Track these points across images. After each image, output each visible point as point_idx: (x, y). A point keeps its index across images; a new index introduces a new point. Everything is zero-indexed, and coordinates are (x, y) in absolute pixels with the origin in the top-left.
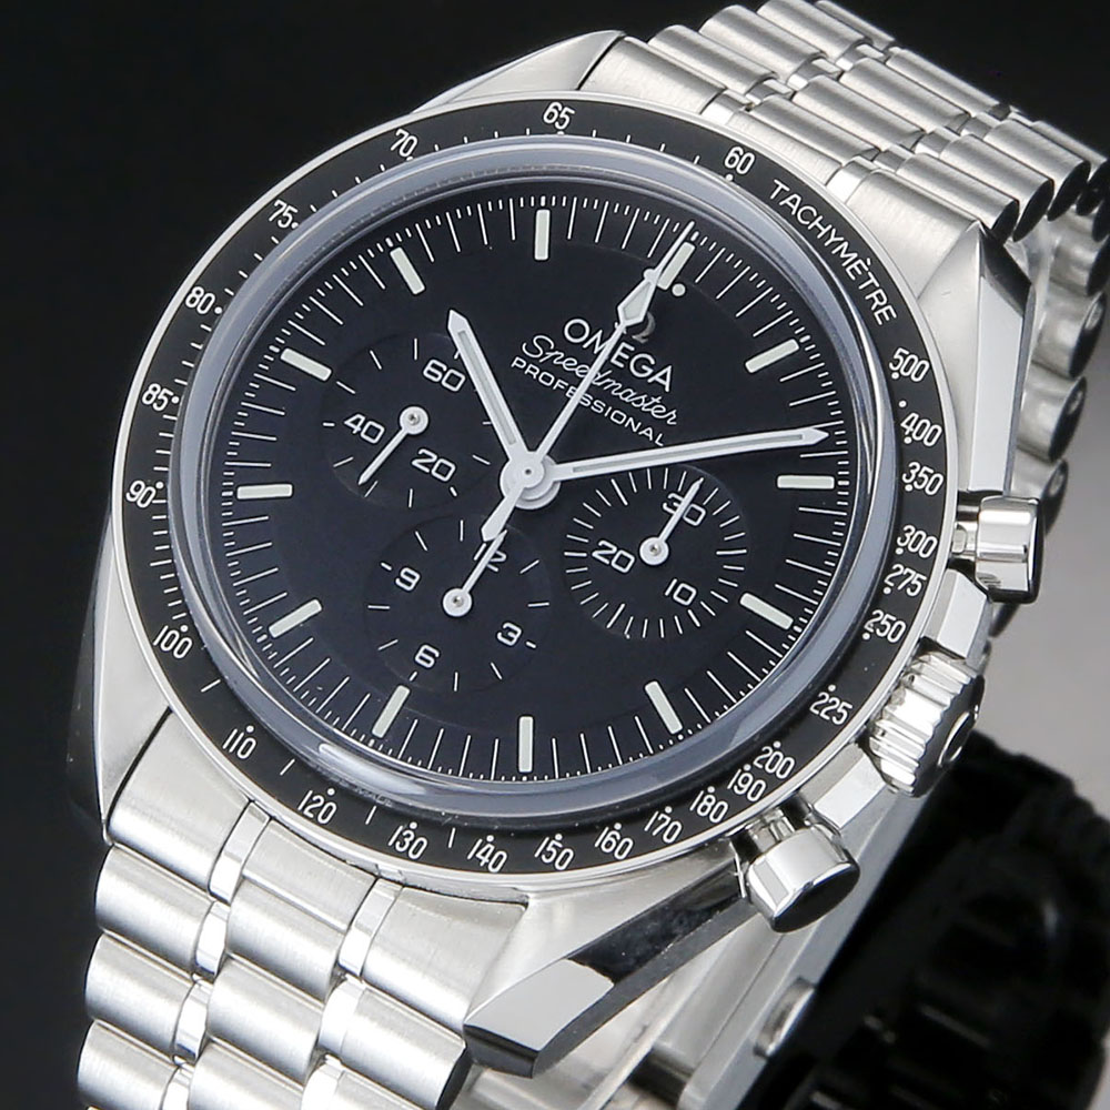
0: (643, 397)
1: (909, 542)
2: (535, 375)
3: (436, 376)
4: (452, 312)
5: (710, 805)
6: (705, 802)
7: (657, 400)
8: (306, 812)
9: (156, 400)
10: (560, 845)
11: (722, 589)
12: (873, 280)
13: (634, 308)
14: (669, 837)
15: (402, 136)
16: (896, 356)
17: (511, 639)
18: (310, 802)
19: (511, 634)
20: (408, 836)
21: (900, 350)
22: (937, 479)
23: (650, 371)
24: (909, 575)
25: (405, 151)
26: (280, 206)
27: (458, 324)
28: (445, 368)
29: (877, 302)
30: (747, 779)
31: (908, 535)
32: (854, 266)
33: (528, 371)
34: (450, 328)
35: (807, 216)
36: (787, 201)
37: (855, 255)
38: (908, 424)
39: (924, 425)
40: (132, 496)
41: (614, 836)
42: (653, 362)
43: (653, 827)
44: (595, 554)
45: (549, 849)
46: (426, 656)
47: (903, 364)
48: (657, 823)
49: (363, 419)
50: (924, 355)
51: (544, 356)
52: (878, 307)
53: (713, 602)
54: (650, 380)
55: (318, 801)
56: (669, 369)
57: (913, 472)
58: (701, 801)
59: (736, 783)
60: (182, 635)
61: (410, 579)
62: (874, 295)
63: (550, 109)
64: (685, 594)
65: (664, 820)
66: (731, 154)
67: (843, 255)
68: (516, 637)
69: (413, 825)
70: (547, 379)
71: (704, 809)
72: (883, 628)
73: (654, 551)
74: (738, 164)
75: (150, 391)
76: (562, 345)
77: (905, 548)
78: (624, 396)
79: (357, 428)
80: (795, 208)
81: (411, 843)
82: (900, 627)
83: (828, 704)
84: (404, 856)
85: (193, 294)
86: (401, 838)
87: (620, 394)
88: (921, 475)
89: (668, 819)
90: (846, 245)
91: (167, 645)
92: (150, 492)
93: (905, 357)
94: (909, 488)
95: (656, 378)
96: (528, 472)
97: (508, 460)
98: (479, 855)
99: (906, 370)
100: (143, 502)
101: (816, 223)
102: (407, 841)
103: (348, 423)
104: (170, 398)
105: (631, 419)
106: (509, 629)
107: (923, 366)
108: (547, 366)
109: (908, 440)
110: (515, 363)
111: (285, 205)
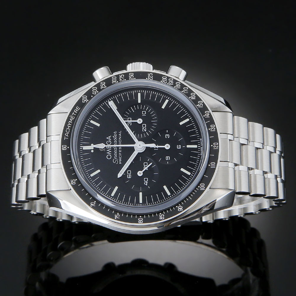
0: (114, 139)
1: (115, 81)
2: (121, 159)
3: (130, 176)
4: (118, 177)
5: (178, 85)
6: (178, 86)
7: (114, 137)
8: (218, 147)
9: (162, 217)
10: (199, 104)
11: (140, 107)
12: (73, 114)
13: (101, 146)
14: (187, 88)
15: (92, 206)
16: (84, 102)
17: (168, 135)
18: (216, 148)
19: (167, 136)
20: (212, 129)
21: (83, 102)
22: (102, 83)
23: (109, 141)
24: (121, 78)
25: (94, 203)
26: (116, 218)
27: (120, 175)
28: (128, 175)
29: (77, 111)
30: (170, 83)
31: (114, 82)
32: (72, 118)
33: (121, 160)
34: (121, 176)
35: (68, 131)
36: (67, 136)
37: (70, 119)
38: (95, 93)
39: (94, 91)
40: (181, 210)
41: (192, 97)
42: (107, 141)
43: (187, 92)
44: (145, 131)
45: (200, 106)
46: (179, 147)
47: (85, 100)
48: (186, 92)
49: (144, 183)
50: (82, 98)
51: (116, 160)
52: (77, 110)
53: (143, 107)
54: (111, 140)
55: (215, 147)
56: (107, 138)
57: (103, 88)
58: (178, 87)
59: (172, 84)
60: (200, 186)
61: (168, 158)
62: (76, 112)
63: (73, 184)
64: (144, 113)
65: (185, 91)
66: (64, 149)
67: (72, 121)
68: (167, 135)
69: (209, 129)
70: (120, 157)
71: (179, 86)
72: (132, 77)
73: (140, 121)
74: (65, 147)
75: (162, 219)
76: (113, 158)
77: (116, 81)
78: (116, 142)
79: (147, 183)
80: (68, 134)
81: (212, 127)
82: (130, 74)
83: (150, 77)
84: (215, 127)
85: (140, 222)
86: (213, 130)
87: (116, 143)
88: (102, 86)
89: (184, 90)
90: (69, 122)
91: (204, 188)
92: (179, 207)
93: (84, 101)
94: (106, 87)
95: (110, 139)
96: (140, 145)
97: (139, 153)
98: (208, 116)
99: (86, 99)
100: (181, 207)
101: (68, 129)
102: (213, 128)
103: (147, 185)
104: (161, 215)
105: (119, 139)
106: (166, 137)
107: (84, 97)
108: (118, 158)
109: (98, 92)
110: (121, 163)
111: (115, 218)
